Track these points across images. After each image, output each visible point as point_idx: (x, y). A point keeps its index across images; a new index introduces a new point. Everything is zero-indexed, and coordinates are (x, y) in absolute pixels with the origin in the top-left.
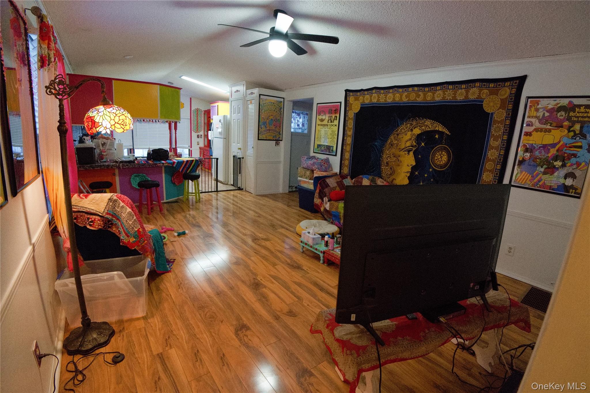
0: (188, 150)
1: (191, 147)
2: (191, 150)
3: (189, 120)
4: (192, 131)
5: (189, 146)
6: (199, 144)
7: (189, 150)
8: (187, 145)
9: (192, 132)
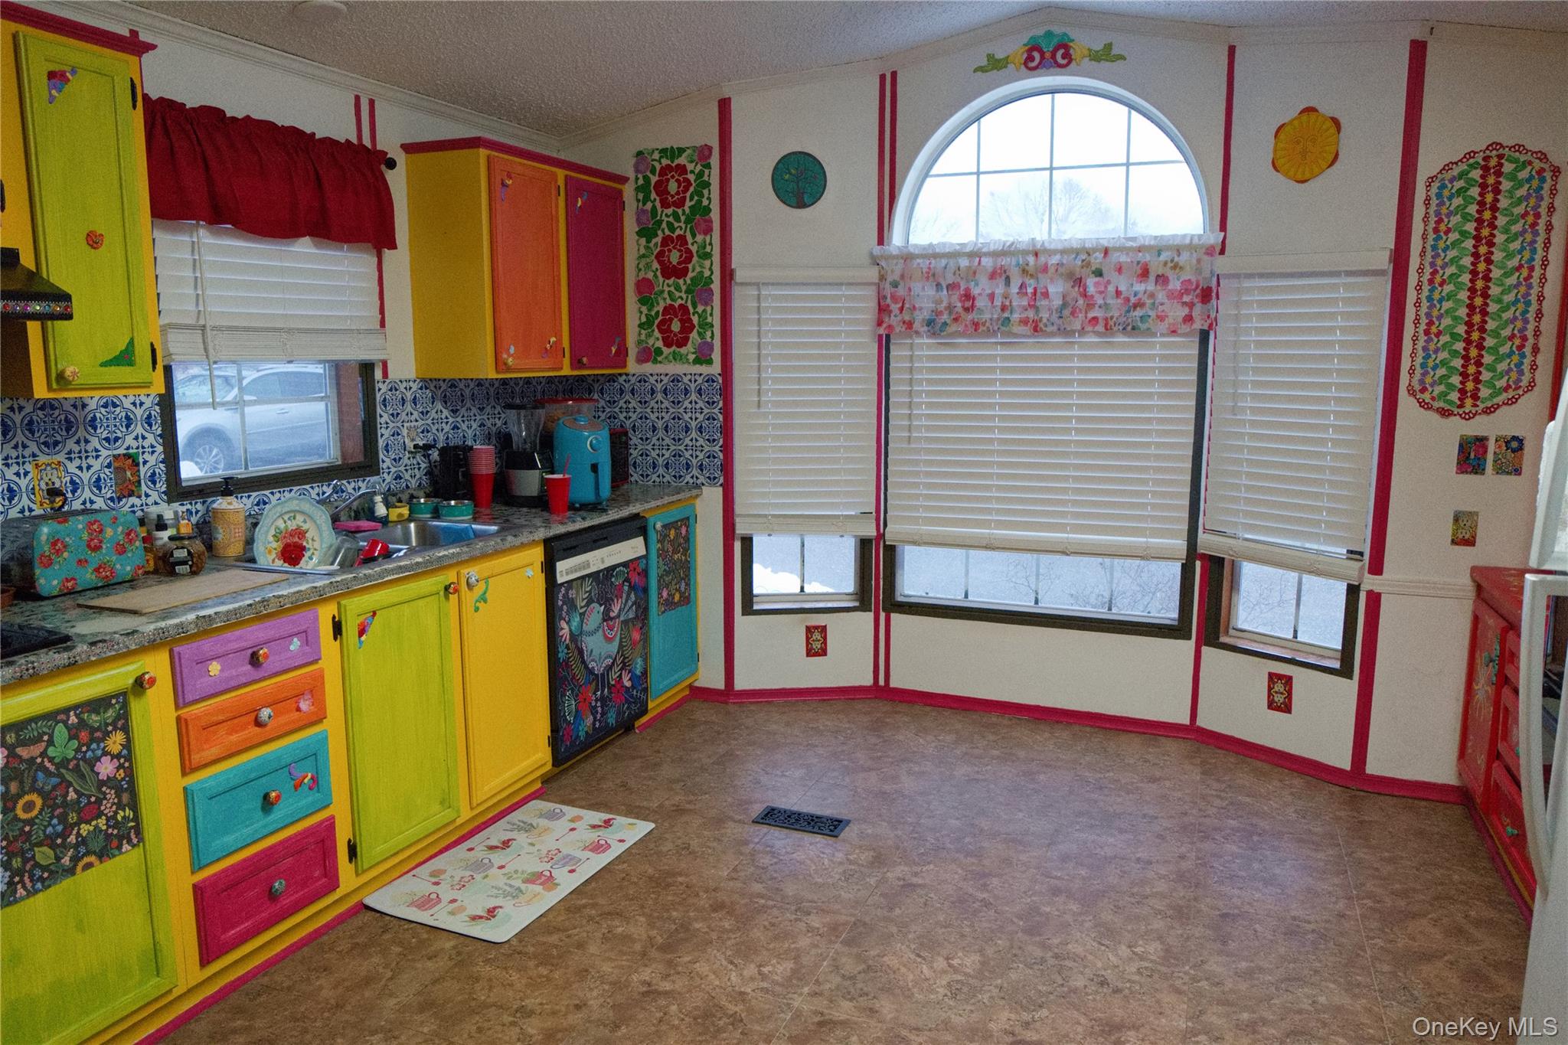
0: (1341, 588)
1: (1376, 567)
2: (1374, 599)
3: (1386, 286)
4: (1404, 400)
5: (1354, 554)
6: (1470, 542)
7: (1353, 591)
8: (1330, 539)
9: (1406, 404)
